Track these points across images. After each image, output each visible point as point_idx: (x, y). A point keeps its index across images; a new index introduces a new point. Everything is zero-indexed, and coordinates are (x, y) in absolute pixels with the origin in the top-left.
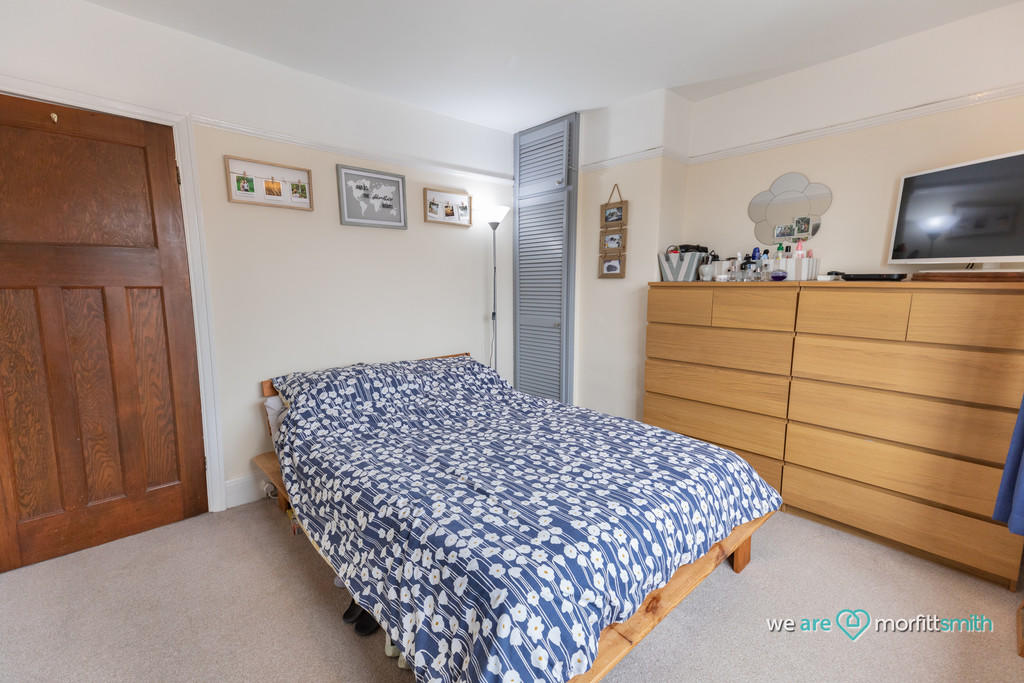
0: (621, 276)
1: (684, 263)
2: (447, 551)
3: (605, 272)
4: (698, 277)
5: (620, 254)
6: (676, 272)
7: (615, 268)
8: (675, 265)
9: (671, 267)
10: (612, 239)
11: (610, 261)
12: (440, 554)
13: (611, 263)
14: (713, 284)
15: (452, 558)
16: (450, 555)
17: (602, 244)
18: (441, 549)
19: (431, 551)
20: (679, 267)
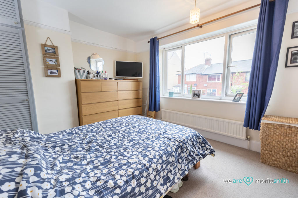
0: (59, 76)
1: (85, 73)
2: (155, 158)
3: (49, 74)
4: (87, 78)
5: (57, 67)
6: (81, 76)
7: (55, 73)
8: (81, 74)
9: (80, 74)
10: (51, 60)
11: (51, 70)
12: (155, 160)
13: (53, 71)
14: (91, 80)
15: (158, 157)
16: (157, 157)
17: (45, 62)
18: (154, 159)
19: (153, 163)
20: (83, 74)
